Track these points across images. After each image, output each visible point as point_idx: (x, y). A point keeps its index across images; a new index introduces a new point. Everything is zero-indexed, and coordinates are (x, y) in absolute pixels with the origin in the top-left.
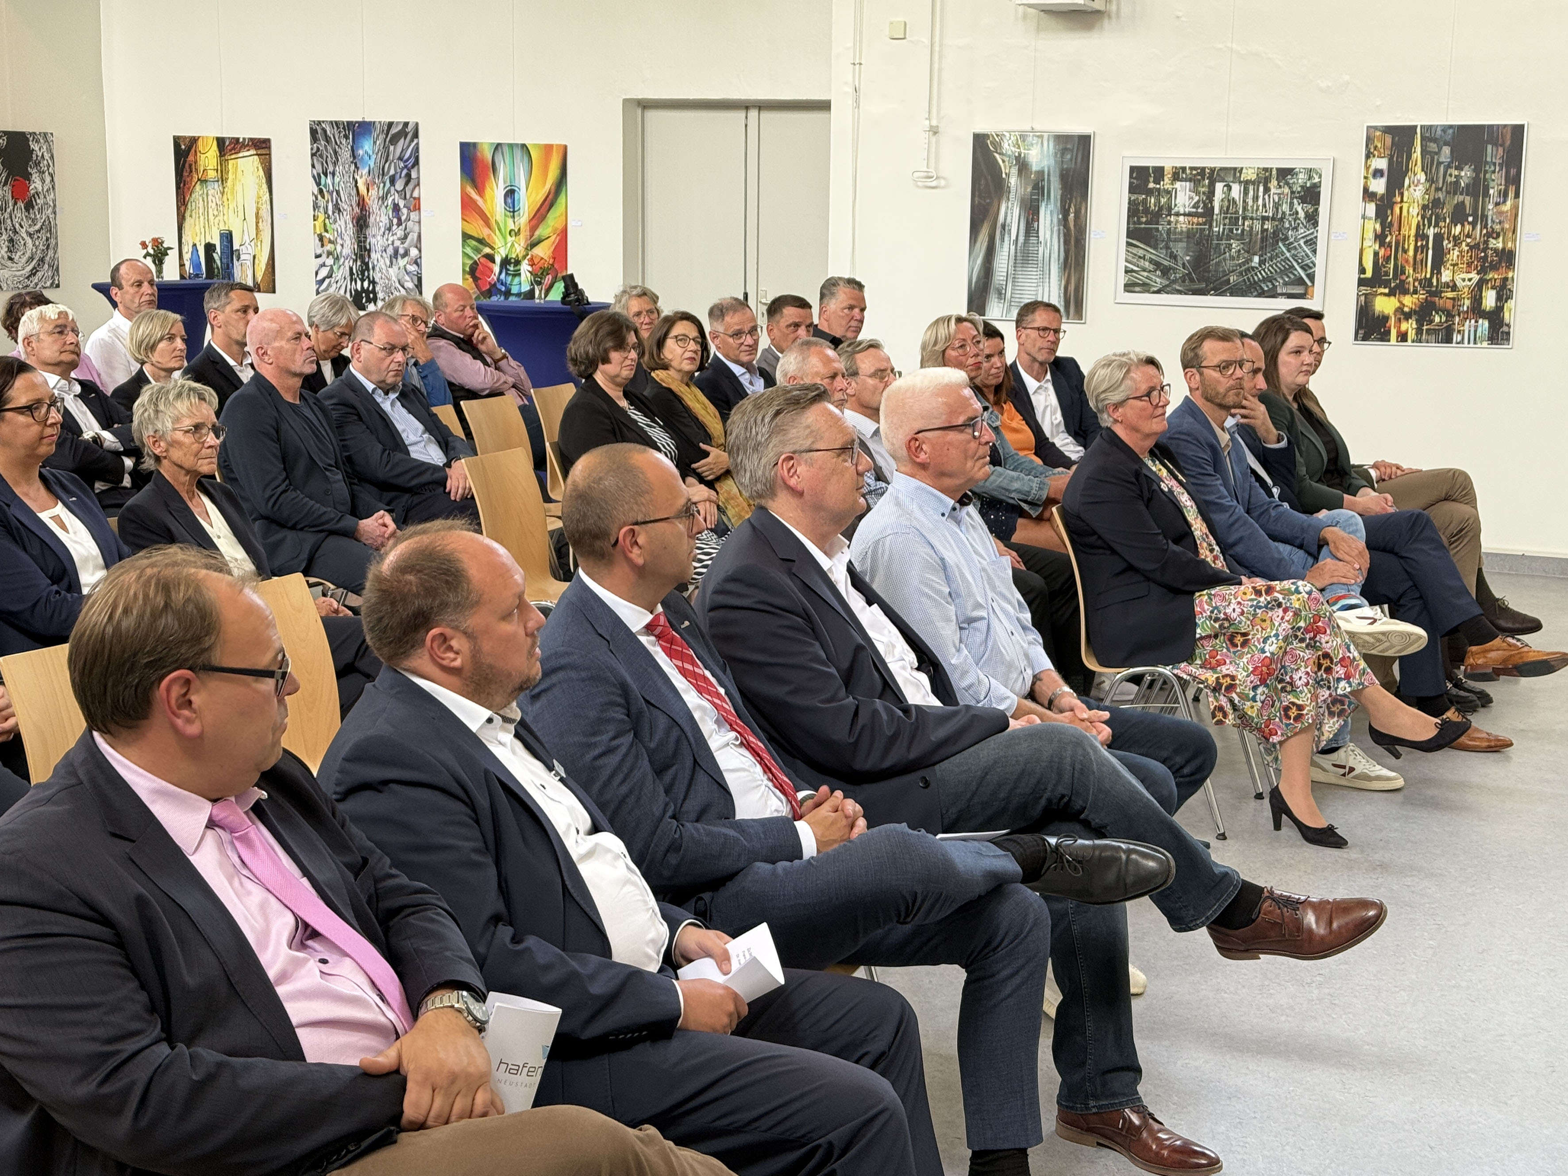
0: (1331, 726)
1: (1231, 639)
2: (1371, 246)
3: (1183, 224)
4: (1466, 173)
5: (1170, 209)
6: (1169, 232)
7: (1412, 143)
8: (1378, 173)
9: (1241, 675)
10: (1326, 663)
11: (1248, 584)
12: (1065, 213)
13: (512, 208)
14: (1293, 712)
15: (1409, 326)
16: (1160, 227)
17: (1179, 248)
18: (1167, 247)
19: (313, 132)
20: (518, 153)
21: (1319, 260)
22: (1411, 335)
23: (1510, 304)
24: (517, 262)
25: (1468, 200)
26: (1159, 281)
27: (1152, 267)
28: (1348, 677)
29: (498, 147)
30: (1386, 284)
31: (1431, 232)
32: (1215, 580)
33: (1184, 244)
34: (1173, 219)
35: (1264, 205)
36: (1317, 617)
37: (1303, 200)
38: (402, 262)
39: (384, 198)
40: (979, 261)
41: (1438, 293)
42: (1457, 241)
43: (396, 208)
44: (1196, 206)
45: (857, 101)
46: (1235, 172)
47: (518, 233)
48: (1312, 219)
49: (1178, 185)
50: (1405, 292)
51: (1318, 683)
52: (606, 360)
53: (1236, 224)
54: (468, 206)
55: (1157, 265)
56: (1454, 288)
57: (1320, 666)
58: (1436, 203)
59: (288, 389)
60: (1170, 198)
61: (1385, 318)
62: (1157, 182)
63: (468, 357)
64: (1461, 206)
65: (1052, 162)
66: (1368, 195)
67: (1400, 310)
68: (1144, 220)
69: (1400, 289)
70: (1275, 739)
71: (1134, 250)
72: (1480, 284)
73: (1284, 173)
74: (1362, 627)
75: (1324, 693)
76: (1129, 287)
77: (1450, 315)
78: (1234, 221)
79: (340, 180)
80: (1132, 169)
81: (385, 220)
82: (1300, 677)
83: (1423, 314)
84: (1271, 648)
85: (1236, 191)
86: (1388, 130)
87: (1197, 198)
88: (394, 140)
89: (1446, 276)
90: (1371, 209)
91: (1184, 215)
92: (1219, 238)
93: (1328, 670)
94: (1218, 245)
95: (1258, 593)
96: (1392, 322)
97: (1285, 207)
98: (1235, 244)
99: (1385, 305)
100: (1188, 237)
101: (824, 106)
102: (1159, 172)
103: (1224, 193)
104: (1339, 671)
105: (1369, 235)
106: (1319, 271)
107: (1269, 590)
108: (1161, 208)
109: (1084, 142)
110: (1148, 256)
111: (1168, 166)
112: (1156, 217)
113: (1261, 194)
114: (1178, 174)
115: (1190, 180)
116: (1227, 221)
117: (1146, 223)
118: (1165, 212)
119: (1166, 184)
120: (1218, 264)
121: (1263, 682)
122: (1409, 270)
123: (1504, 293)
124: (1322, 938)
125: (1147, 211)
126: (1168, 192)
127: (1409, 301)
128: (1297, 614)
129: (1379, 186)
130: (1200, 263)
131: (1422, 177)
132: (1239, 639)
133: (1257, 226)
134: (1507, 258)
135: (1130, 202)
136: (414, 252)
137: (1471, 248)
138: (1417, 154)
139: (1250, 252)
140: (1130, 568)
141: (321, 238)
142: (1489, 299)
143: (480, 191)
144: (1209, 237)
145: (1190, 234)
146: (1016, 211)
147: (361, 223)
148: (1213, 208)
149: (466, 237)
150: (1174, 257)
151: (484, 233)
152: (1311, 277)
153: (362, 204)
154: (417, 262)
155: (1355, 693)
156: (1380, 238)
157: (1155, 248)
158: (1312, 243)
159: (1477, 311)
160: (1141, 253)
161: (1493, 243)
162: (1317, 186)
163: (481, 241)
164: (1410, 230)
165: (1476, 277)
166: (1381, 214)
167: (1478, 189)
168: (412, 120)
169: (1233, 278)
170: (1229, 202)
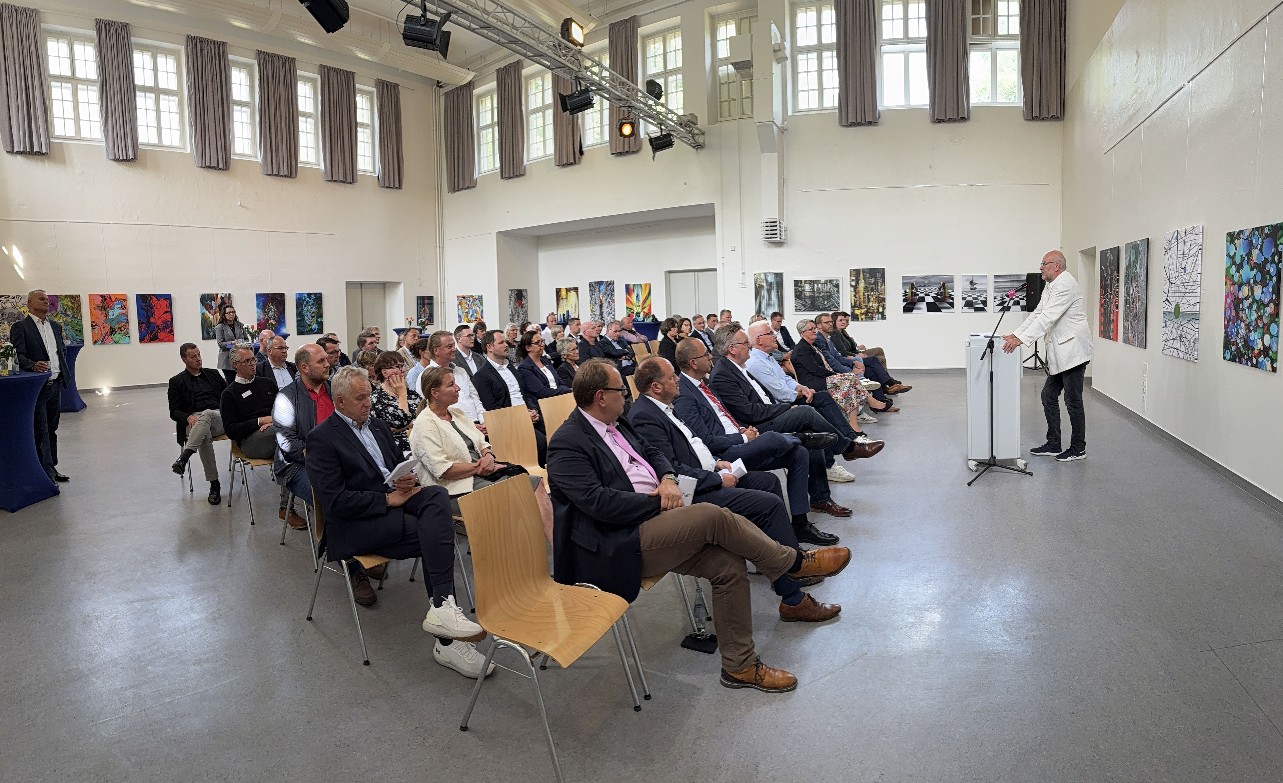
0: (861, 408)
1: (836, 388)
2: (853, 298)
3: (808, 294)
4: (873, 280)
5: (804, 290)
6: (804, 296)
7: (860, 273)
8: (853, 280)
9: (839, 397)
10: (859, 392)
11: (839, 375)
12: (778, 292)
13: (638, 300)
14: (852, 405)
15: (863, 317)
16: (802, 295)
17: (807, 300)
18: (804, 300)
19: (590, 285)
20: (639, 286)
21: (841, 302)
22: (864, 319)
23: (885, 311)
24: (640, 313)
25: (874, 286)
26: (803, 308)
27: (801, 305)
28: (864, 395)
29: (634, 285)
30: (857, 307)
31: (866, 294)
32: (830, 374)
33: (809, 299)
34: (805, 292)
35: (827, 289)
36: (856, 381)
37: (836, 287)
38: (611, 315)
39: (606, 300)
40: (758, 305)
41: (869, 309)
42: (872, 296)
43: (609, 302)
44: (810, 289)
45: (724, 267)
46: (819, 281)
47: (639, 306)
48: (838, 292)
49: (806, 284)
50: (862, 309)
51: (857, 397)
52: (670, 330)
54: (627, 300)
56: (873, 307)
57: (857, 393)
58: (867, 287)
59: (592, 341)
60: (804, 288)
61: (858, 315)
62: (801, 284)
63: (632, 335)
64: (872, 288)
65: (774, 280)
66: (852, 286)
67: (861, 313)
69: (860, 308)
70: (848, 412)
71: (796, 301)
72: (879, 306)
73: (831, 281)
74: (865, 384)
75: (859, 400)
76: (796, 310)
77: (873, 314)
78: (820, 293)
79: (595, 296)
80: (794, 281)
81: (606, 305)
82: (853, 396)
83: (866, 314)
84: (846, 389)
85: (820, 286)
86: (854, 270)
87: (810, 287)
88: (608, 286)
89: (871, 304)
90: (852, 289)
91: (808, 291)
92: (817, 297)
93: (859, 394)
94: (816, 299)
95: (841, 376)
96: (859, 316)
97: (831, 289)
98: (821, 299)
99: (857, 312)
101: (715, 270)
102: (801, 281)
103: (817, 286)
104: (862, 394)
105: (853, 295)
106: (841, 304)
107: (844, 375)
108: (802, 290)
109: (781, 274)
110: (800, 302)
111: (803, 280)
112: (801, 292)
113: (825, 286)
114: (806, 282)
115: (808, 283)
116: (818, 293)
117: (798, 294)
119: (803, 284)
120: (817, 303)
121: (844, 398)
122: (862, 303)
123: (884, 308)
124: (870, 452)
125: (799, 291)
126: (803, 286)
127: (863, 311)
128: (851, 381)
129: (854, 283)
130: (813, 303)
131: (863, 281)
132: (838, 388)
133: (826, 294)
134: (884, 300)
135: (795, 289)
136: (613, 313)
137: (876, 297)
138: (861, 275)
139: (824, 300)
140: (809, 372)
141: (592, 311)
142: (881, 310)
143: (630, 296)
144: (814, 297)
145: (810, 296)
146: (766, 292)
147: (601, 306)
148: (814, 289)
149: (627, 308)
150: (806, 302)
151: (631, 307)
152: (839, 306)
153: (601, 302)
154: (614, 315)
155: (866, 399)
156: (855, 296)
157: (802, 300)
158: (838, 298)
159: (878, 312)
160: (798, 301)
161: (880, 296)
162: (838, 284)
163: (631, 309)
164: (861, 294)
165: (877, 304)
166: (855, 291)
167: (876, 283)
168: (612, 280)
169: (821, 307)
170: (818, 288)
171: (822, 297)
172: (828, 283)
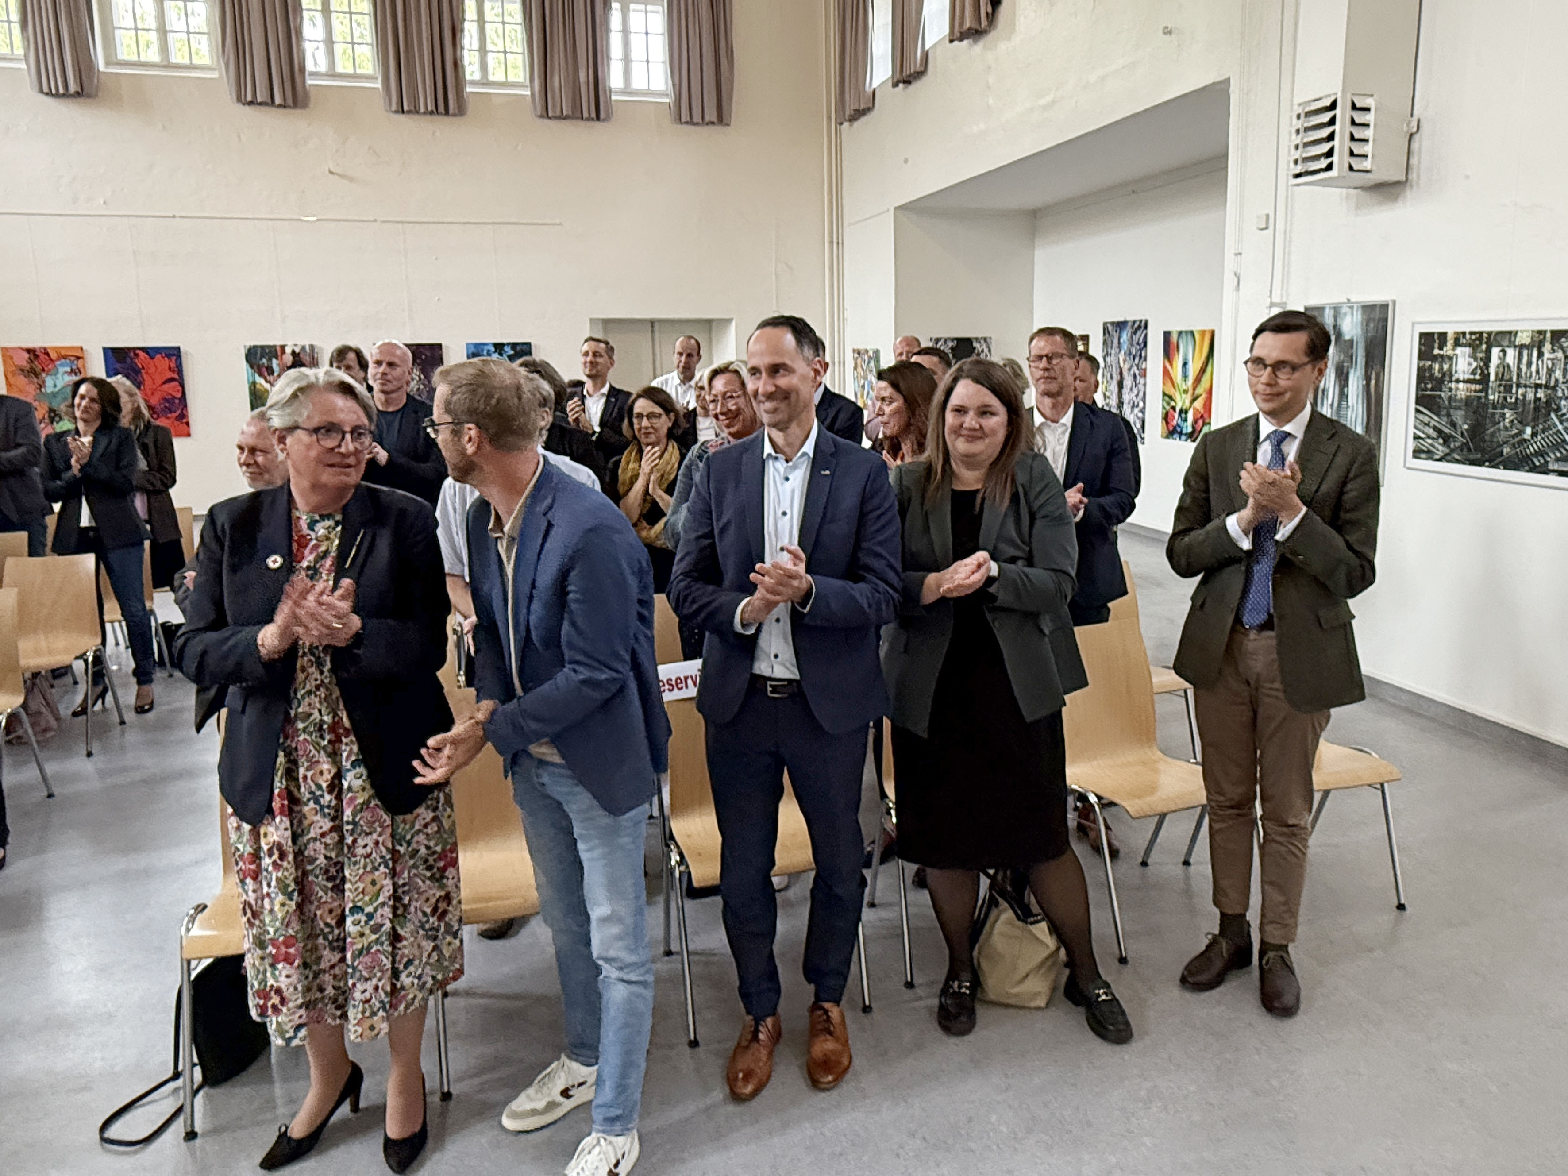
3: (1462, 391)
5: (1451, 375)
6: (1450, 398)
12: (1368, 378)
16: (1443, 394)
17: (1458, 416)
18: (1449, 415)
26: (1440, 450)
27: (1435, 435)
33: (1463, 413)
34: (1453, 385)
35: (1538, 372)
44: (1473, 373)
46: (1512, 335)
49: (1459, 350)
53: (1510, 392)
55: (1439, 432)
60: (1451, 365)
62: (1441, 348)
65: (1359, 331)
68: (1429, 386)
71: (1421, 417)
73: (1558, 336)
76: (1417, 453)
78: (1508, 389)
80: (1422, 335)
85: (1512, 356)
87: (1474, 364)
91: (1464, 381)
92: (1494, 407)
94: (1493, 414)
97: (1558, 374)
98: (1509, 414)
100: (1466, 404)
102: (1443, 336)
103: (1500, 358)
108: (1444, 375)
109: (1383, 309)
110: (1432, 423)
111: (1451, 331)
112: (1439, 383)
113: (1534, 359)
114: (1459, 340)
115: (1470, 345)
116: (1502, 389)
117: (1432, 389)
118: (1447, 378)
119: (1448, 350)
120: (1493, 435)
125: (1432, 377)
126: (1450, 358)
130: (1476, 431)
133: (1531, 395)
135: (1421, 369)
136: (1141, 404)
139: (1523, 423)
144: (1485, 406)
145: (1468, 402)
146: (1333, 378)
148: (1489, 374)
150: (1453, 425)
154: (1143, 411)
157: (1438, 415)
160: (1426, 419)
169: (1506, 450)
170: (1504, 367)
171: (1514, 407)
172: (1547, 347)
